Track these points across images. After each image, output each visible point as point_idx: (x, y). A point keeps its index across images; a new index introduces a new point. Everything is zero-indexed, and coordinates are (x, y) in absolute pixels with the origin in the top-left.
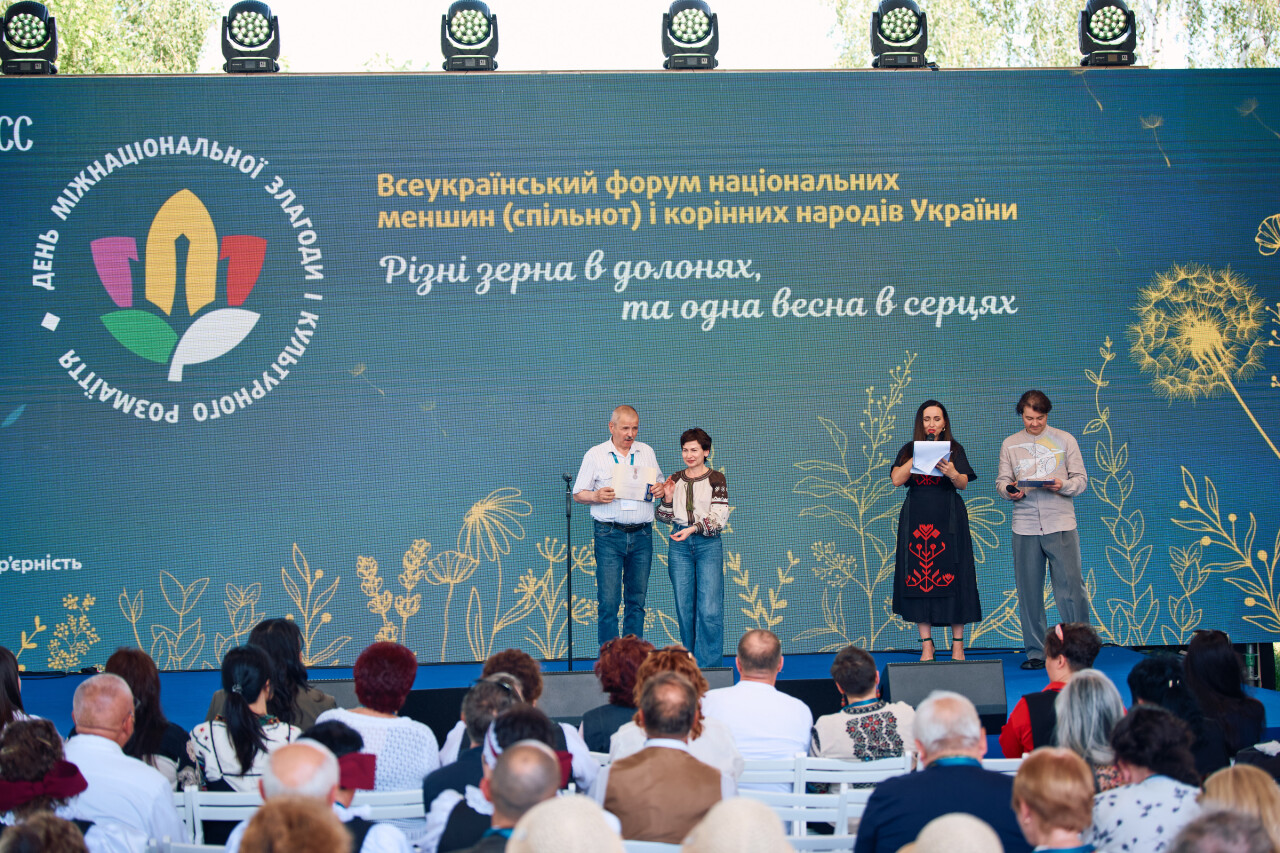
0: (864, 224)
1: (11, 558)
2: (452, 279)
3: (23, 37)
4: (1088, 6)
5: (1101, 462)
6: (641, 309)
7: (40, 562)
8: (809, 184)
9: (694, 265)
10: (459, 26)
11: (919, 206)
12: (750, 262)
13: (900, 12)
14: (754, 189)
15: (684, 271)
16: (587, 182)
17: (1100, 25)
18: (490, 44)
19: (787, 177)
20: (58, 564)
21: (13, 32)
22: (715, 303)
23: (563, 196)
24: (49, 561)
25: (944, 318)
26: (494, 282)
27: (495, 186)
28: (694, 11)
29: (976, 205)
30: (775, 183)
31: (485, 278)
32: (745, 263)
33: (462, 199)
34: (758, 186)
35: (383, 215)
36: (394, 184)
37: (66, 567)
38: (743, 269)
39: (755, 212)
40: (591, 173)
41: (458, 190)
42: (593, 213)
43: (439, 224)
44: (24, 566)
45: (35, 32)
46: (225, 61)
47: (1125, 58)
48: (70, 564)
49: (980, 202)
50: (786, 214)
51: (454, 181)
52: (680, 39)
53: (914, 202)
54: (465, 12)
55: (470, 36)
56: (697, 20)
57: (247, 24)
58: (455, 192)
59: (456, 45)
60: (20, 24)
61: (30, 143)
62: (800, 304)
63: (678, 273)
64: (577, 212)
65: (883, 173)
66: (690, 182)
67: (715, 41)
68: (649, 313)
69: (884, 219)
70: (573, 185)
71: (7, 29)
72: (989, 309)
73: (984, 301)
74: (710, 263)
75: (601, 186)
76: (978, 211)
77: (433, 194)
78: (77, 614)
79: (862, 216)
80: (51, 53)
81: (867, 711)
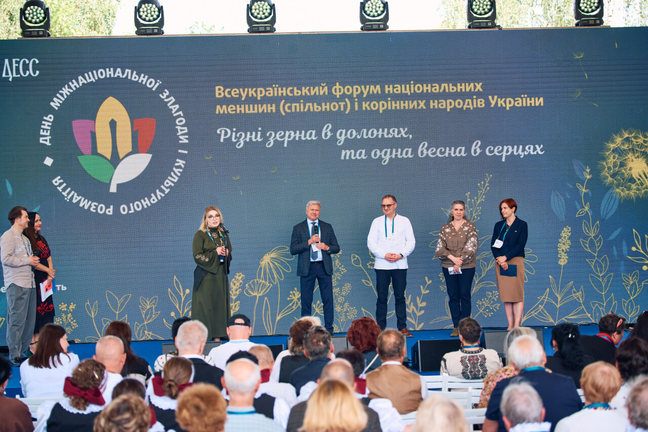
0: (464, 109)
2: (254, 140)
3: (33, 18)
5: (585, 230)
6: (351, 153)
8: (437, 89)
9: (378, 131)
10: (256, 10)
11: (493, 99)
12: (406, 129)
14: (408, 92)
15: (372, 134)
16: (323, 89)
17: (585, 5)
18: (272, 19)
19: (425, 85)
21: (27, 15)
22: (389, 150)
23: (311, 96)
25: (507, 156)
26: (276, 141)
27: (276, 92)
29: (522, 98)
30: (419, 88)
31: (271, 139)
32: (404, 130)
33: (259, 99)
34: (410, 90)
35: (218, 107)
36: (224, 91)
38: (403, 133)
39: (409, 104)
40: (325, 84)
41: (257, 94)
42: (326, 105)
43: (247, 112)
45: (39, 15)
46: (136, 29)
47: (598, 22)
48: (60, 288)
49: (524, 97)
50: (425, 104)
51: (254, 89)
52: (369, 15)
53: (490, 97)
54: (259, 2)
55: (261, 15)
56: (378, 5)
57: (147, 10)
58: (255, 95)
59: (254, 19)
60: (31, 11)
61: (38, 72)
62: (432, 150)
63: (370, 135)
64: (317, 105)
65: (474, 83)
66: (375, 88)
67: (387, 15)
68: (355, 156)
69: (475, 106)
70: (315, 91)
71: (25, 14)
72: (530, 152)
73: (527, 148)
74: (386, 130)
75: (330, 89)
76: (523, 102)
77: (244, 96)
78: (66, 313)
79: (464, 105)
80: (47, 26)
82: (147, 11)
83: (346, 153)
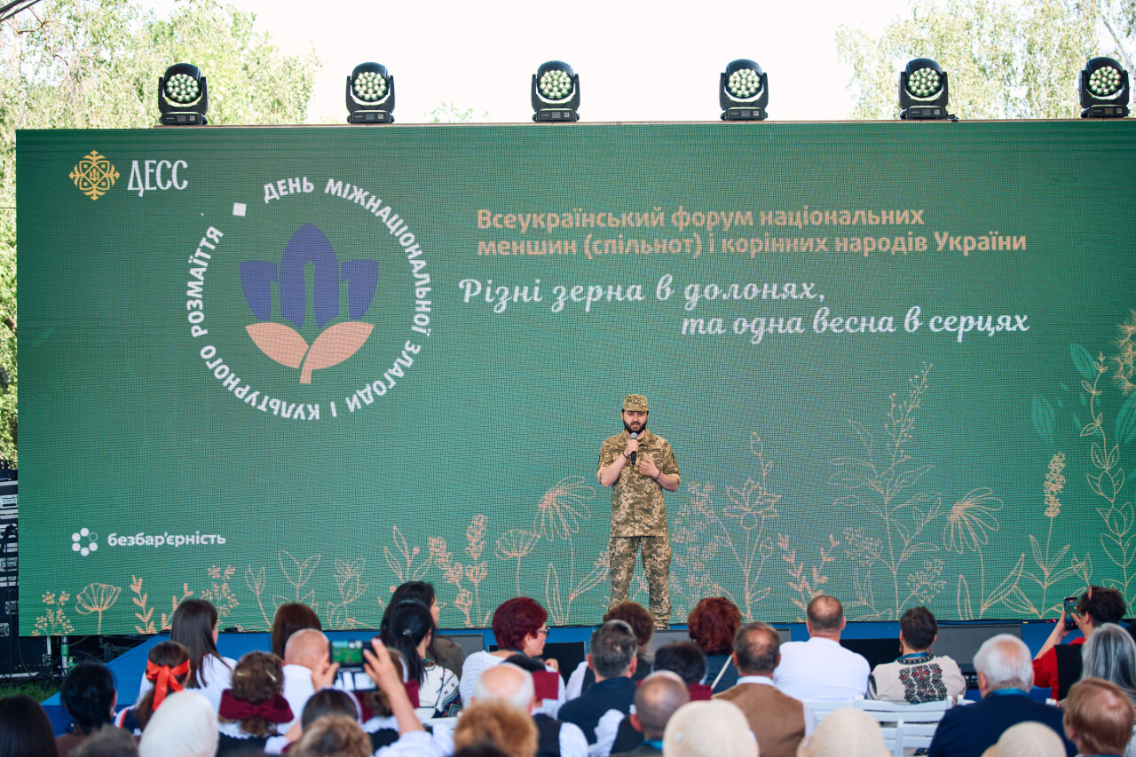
0: (893, 253)
1: (166, 534)
3: (179, 94)
4: (1088, 66)
5: (1096, 460)
6: (698, 324)
7: (190, 537)
8: (846, 218)
10: (547, 84)
11: (941, 236)
13: (925, 72)
14: (798, 223)
16: (656, 216)
17: (1098, 82)
18: (573, 99)
19: (827, 213)
20: (206, 540)
21: (170, 89)
22: (763, 321)
23: (635, 228)
24: (198, 537)
25: (965, 334)
26: (569, 302)
27: (578, 219)
28: (748, 71)
29: (990, 237)
30: (817, 218)
31: (560, 298)
33: (550, 231)
34: (802, 220)
35: (482, 244)
36: (492, 218)
37: (213, 541)
39: (799, 243)
40: (659, 208)
41: (546, 223)
42: (661, 243)
43: (530, 252)
44: (177, 541)
45: (189, 89)
46: (349, 114)
47: (1120, 111)
48: (216, 539)
49: (994, 235)
50: (826, 244)
51: (542, 216)
52: (735, 95)
53: (937, 235)
54: (552, 72)
55: (556, 93)
56: (750, 78)
57: (368, 82)
58: (543, 225)
59: (544, 100)
60: (177, 83)
61: (185, 183)
62: (838, 321)
64: (647, 242)
65: (910, 208)
66: (744, 217)
67: (765, 96)
68: (705, 328)
69: (910, 249)
70: (643, 219)
71: (166, 87)
72: (1005, 327)
73: (1000, 320)
75: (668, 219)
76: (992, 242)
77: (525, 226)
78: (219, 582)
79: (892, 245)
80: (203, 107)
81: (918, 662)
82: (367, 85)
83: (690, 324)
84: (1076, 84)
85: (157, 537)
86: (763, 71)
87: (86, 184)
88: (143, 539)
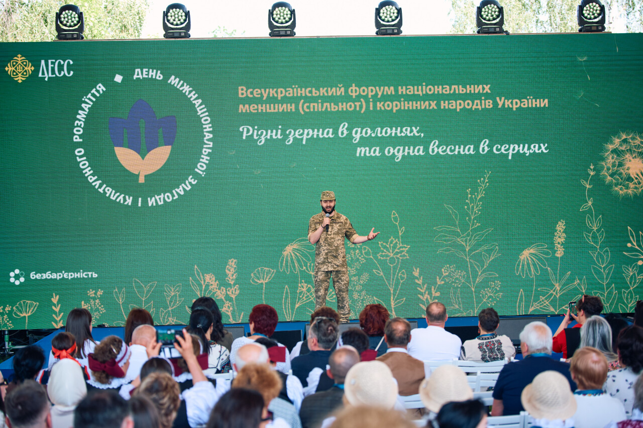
0: (473, 109)
1: (63, 272)
2: (274, 137)
3: (67, 22)
4: (582, 3)
5: (589, 224)
6: (366, 150)
7: (77, 274)
8: (447, 90)
9: (391, 129)
10: (277, 15)
11: (500, 100)
12: (418, 128)
13: (491, 7)
14: (420, 93)
15: (386, 133)
16: (340, 90)
17: (588, 12)
18: (292, 24)
19: (436, 87)
20: (86, 275)
21: (63, 19)
22: (402, 148)
23: (328, 97)
24: (82, 274)
25: (513, 154)
26: (295, 139)
27: (295, 92)
28: (391, 6)
29: (528, 100)
30: (430, 90)
31: (290, 136)
32: (416, 129)
33: (279, 98)
34: (422, 91)
35: (241, 106)
36: (246, 92)
37: (90, 276)
38: (415, 131)
39: (421, 104)
40: (341, 85)
41: (277, 94)
42: (342, 105)
43: (268, 111)
44: (70, 276)
45: (73, 19)
46: (165, 33)
47: (600, 28)
48: (92, 275)
49: (530, 98)
50: (436, 105)
51: (275, 90)
52: (383, 20)
53: (498, 99)
54: (280, 8)
55: (282, 20)
56: (392, 11)
57: (175, 14)
58: (275, 95)
59: (275, 24)
60: (66, 16)
61: (72, 73)
62: (443, 148)
63: (384, 134)
64: (334, 104)
65: (483, 84)
66: (389, 89)
67: (401, 20)
68: (370, 153)
69: (483, 107)
70: (332, 91)
71: (60, 18)
72: (535, 150)
73: (532, 146)
74: (399, 129)
75: (346, 91)
76: (530, 103)
77: (265, 96)
78: (94, 299)
79: (473, 105)
80: (81, 29)
81: (488, 339)
82: (174, 16)
83: (361, 151)
84: (576, 13)
85: (58, 274)
86: (399, 7)
87: (15, 74)
88: (50, 275)
